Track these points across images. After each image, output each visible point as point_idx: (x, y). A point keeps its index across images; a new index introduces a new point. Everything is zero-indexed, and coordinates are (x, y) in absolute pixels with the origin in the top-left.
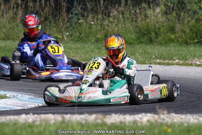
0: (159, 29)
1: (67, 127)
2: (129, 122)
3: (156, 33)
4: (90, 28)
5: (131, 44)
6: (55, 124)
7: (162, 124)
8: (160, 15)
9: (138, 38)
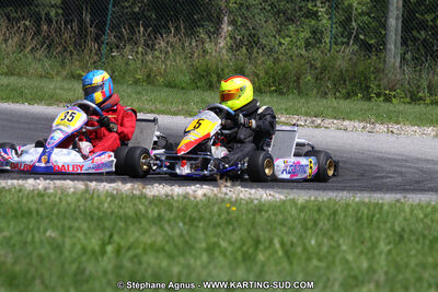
0: (222, 70)
1: (92, 198)
2: (178, 195)
3: (218, 76)
4: (127, 64)
5: (183, 88)
6: (74, 193)
7: (223, 201)
8: (224, 51)
9: (193, 81)
